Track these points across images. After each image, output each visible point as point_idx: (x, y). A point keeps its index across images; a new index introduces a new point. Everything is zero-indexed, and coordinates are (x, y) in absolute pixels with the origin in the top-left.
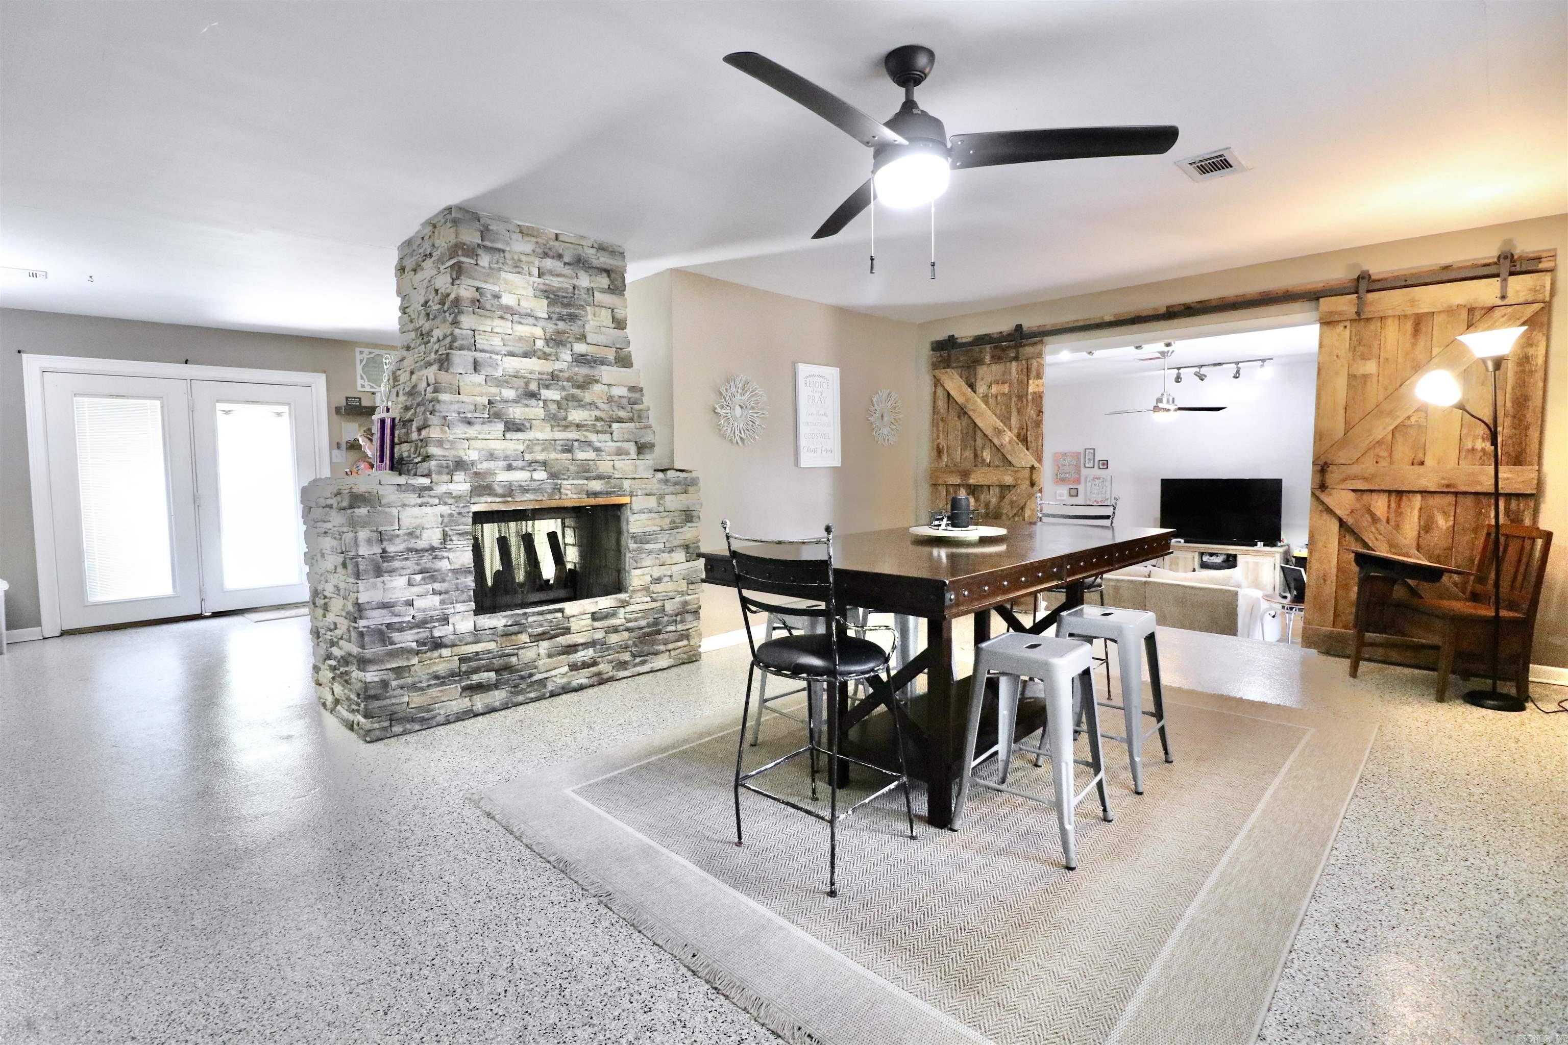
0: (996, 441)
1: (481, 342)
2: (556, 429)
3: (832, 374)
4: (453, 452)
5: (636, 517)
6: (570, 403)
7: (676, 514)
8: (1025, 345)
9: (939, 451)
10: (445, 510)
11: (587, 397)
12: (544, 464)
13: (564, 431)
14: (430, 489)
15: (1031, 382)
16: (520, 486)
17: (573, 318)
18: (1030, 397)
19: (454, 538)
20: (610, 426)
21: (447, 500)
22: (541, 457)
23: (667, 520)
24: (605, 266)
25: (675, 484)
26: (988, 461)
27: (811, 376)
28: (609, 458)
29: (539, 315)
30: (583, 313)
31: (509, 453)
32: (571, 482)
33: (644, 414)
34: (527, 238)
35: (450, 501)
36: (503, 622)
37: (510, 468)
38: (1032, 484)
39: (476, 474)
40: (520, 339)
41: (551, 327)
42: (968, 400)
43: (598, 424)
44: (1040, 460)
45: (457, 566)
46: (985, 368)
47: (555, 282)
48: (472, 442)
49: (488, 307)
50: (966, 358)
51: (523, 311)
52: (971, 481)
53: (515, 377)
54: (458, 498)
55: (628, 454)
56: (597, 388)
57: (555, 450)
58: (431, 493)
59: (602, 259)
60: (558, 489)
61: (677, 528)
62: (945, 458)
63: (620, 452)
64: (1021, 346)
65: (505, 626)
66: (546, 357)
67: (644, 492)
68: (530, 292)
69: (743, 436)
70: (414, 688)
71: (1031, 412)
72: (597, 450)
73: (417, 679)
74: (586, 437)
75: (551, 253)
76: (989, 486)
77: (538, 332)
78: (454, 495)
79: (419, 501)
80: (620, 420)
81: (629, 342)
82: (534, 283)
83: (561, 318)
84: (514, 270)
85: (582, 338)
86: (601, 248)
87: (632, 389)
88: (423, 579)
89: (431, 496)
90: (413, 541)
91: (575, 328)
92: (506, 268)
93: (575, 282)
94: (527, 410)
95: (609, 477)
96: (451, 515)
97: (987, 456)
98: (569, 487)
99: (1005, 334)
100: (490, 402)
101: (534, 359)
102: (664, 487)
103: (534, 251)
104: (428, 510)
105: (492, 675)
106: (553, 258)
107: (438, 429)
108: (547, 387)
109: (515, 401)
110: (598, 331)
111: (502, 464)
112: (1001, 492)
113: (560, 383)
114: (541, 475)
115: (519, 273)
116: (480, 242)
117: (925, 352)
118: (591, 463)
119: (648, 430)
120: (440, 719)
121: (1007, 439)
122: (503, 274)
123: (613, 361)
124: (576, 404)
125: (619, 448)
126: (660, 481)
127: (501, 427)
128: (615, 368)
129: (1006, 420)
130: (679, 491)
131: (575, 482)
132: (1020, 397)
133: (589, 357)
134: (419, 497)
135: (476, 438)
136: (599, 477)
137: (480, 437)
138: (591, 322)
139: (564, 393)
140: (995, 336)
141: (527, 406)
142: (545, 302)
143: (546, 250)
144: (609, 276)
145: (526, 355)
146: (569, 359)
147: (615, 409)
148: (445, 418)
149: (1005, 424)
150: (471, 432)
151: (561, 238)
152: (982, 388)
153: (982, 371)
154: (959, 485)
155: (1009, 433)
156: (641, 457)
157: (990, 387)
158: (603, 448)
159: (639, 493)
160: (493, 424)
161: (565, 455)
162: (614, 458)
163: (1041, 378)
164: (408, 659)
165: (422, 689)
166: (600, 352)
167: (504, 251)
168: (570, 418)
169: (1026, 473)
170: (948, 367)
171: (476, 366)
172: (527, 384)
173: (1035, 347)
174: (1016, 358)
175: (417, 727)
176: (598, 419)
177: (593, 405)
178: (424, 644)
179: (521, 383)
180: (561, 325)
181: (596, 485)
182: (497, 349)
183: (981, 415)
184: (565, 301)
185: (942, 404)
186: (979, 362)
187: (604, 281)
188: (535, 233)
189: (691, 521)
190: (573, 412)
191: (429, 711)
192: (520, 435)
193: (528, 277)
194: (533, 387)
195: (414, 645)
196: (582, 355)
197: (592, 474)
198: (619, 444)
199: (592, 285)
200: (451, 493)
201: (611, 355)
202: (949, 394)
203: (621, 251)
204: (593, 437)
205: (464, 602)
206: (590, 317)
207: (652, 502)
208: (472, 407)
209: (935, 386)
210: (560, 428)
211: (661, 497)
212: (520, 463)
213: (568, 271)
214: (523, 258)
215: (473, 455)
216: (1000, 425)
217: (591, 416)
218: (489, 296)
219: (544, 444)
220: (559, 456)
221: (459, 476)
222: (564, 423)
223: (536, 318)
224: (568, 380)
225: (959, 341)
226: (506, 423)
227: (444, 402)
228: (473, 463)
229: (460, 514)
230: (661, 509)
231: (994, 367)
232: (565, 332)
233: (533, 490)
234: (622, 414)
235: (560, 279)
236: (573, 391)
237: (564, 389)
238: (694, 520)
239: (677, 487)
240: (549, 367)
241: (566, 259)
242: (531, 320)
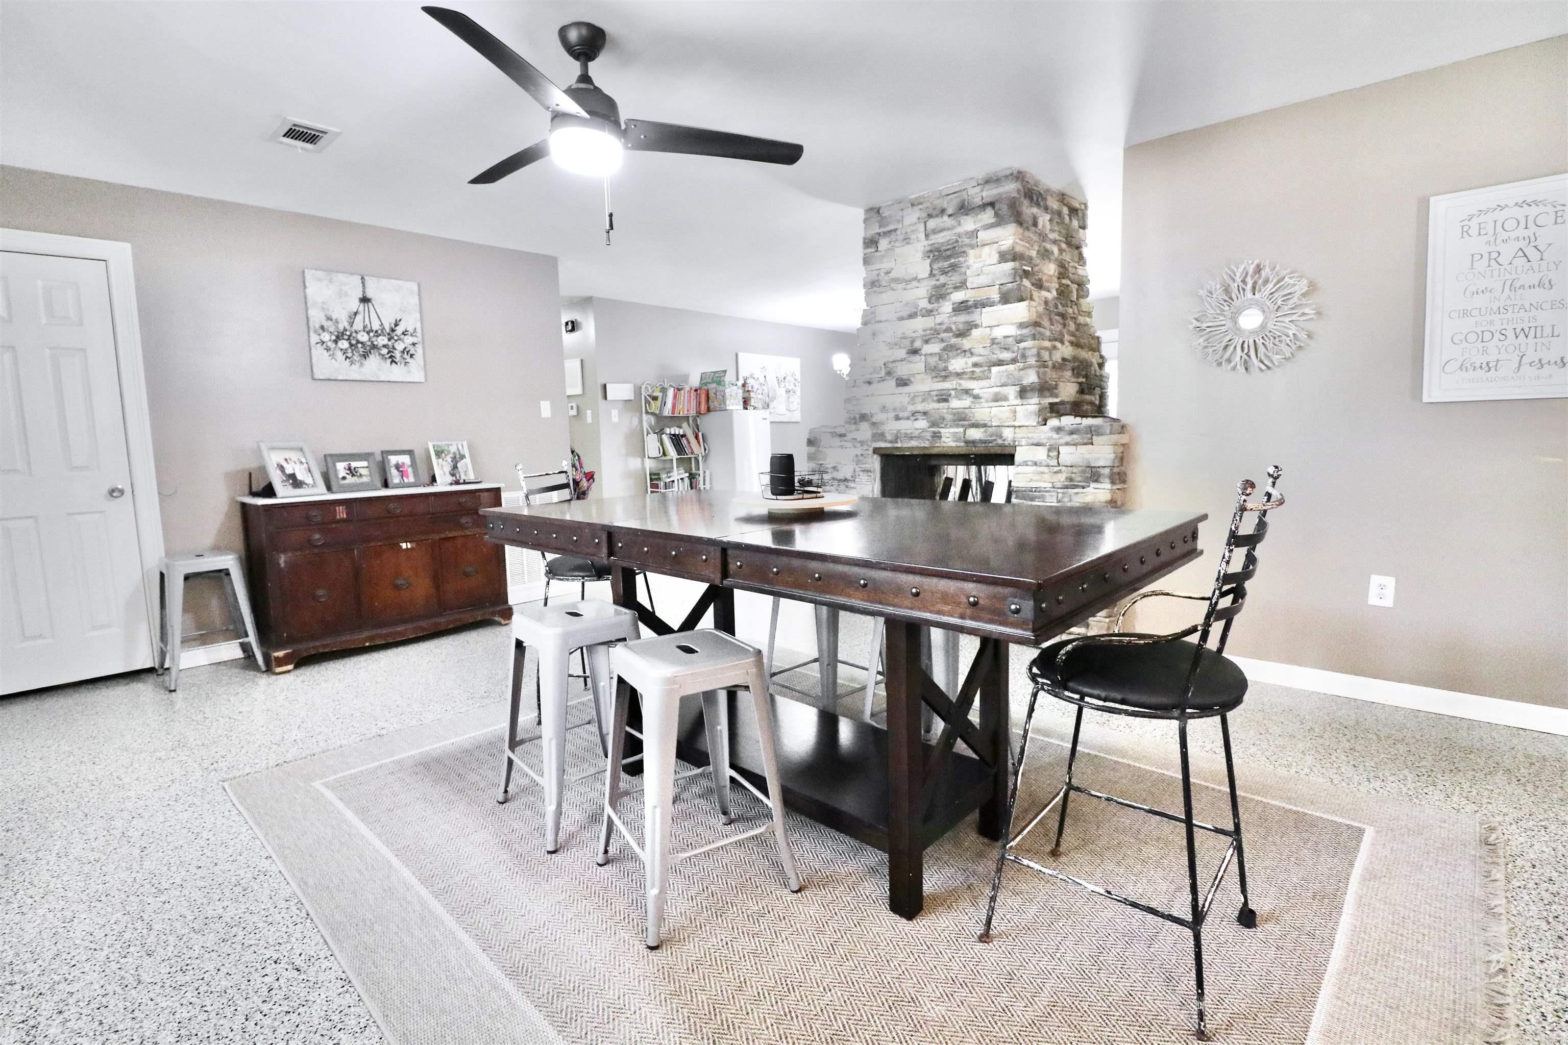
1: (878, 315)
2: (934, 380)
4: (859, 407)
6: (950, 354)
7: (1075, 470)
11: (966, 343)
12: (925, 413)
13: (944, 381)
14: (845, 435)
16: (906, 434)
17: (954, 267)
19: (860, 473)
20: (989, 371)
21: (856, 444)
22: (920, 407)
23: (1062, 477)
24: (990, 200)
25: (1072, 433)
27: (1486, 212)
28: (986, 405)
29: (923, 275)
30: (965, 259)
31: (897, 405)
32: (947, 430)
33: (1029, 353)
34: (916, 208)
37: (898, 418)
39: (874, 424)
40: (907, 303)
41: (933, 282)
43: (977, 370)
47: (941, 238)
48: (872, 398)
49: (884, 282)
51: (909, 277)
53: (903, 338)
54: (862, 443)
55: (1005, 399)
56: (975, 333)
57: (934, 401)
58: (847, 438)
59: (987, 193)
60: (937, 436)
61: (1076, 487)
63: (997, 398)
66: (929, 313)
67: (1031, 441)
68: (917, 258)
72: (977, 397)
74: (963, 385)
75: (935, 213)
77: (922, 292)
79: (840, 444)
80: (1000, 363)
82: (921, 247)
83: (944, 272)
84: (905, 243)
85: (962, 285)
86: (986, 182)
87: (1021, 325)
89: (845, 441)
90: (836, 473)
91: (955, 278)
92: (899, 244)
93: (958, 230)
94: (912, 365)
95: (988, 426)
96: (857, 456)
98: (948, 435)
100: (885, 364)
101: (920, 318)
102: (1055, 436)
103: (921, 218)
104: (845, 451)
106: (938, 215)
108: (929, 342)
109: (904, 359)
110: (980, 272)
111: (892, 415)
113: (940, 335)
114: (922, 424)
115: (909, 243)
118: (967, 411)
119: (1030, 370)
122: (897, 250)
123: (998, 300)
124: (955, 353)
125: (997, 394)
126: (1054, 429)
127: (893, 383)
128: (1000, 307)
131: (952, 430)
133: (969, 303)
135: (873, 395)
136: (976, 425)
137: (877, 393)
138: (973, 266)
139: (943, 345)
141: (912, 362)
142: (929, 261)
143: (931, 212)
144: (994, 208)
145: (912, 316)
146: (950, 309)
147: (997, 351)
150: (872, 390)
151: (944, 193)
156: (1025, 401)
158: (981, 395)
159: (1023, 443)
160: (887, 382)
161: (942, 404)
162: (992, 404)
166: (981, 295)
167: (895, 230)
168: (951, 368)
171: (876, 335)
172: (913, 342)
176: (975, 365)
177: (972, 351)
179: (907, 343)
180: (942, 279)
181: (975, 434)
182: (892, 316)
184: (947, 253)
187: (989, 216)
188: (921, 200)
189: (1096, 481)
190: (953, 361)
192: (906, 389)
193: (917, 244)
194: (918, 344)
196: (962, 303)
197: (969, 423)
198: (997, 389)
199: (976, 225)
200: (857, 439)
201: (994, 293)
204: (971, 385)
206: (972, 260)
207: (1041, 454)
208: (872, 370)
210: (938, 379)
211: (1054, 449)
212: (905, 414)
213: (950, 222)
214: (912, 228)
215: (873, 409)
217: (969, 363)
218: (884, 274)
219: (924, 395)
220: (936, 405)
221: (865, 426)
222: (943, 374)
223: (920, 280)
224: (948, 331)
226: (897, 380)
228: (872, 415)
229: (862, 455)
230: (1054, 463)
232: (945, 285)
234: (1006, 356)
235: (942, 234)
236: (954, 341)
237: (942, 340)
238: (1101, 480)
239: (1075, 436)
240: (929, 322)
241: (950, 211)
242: (915, 283)
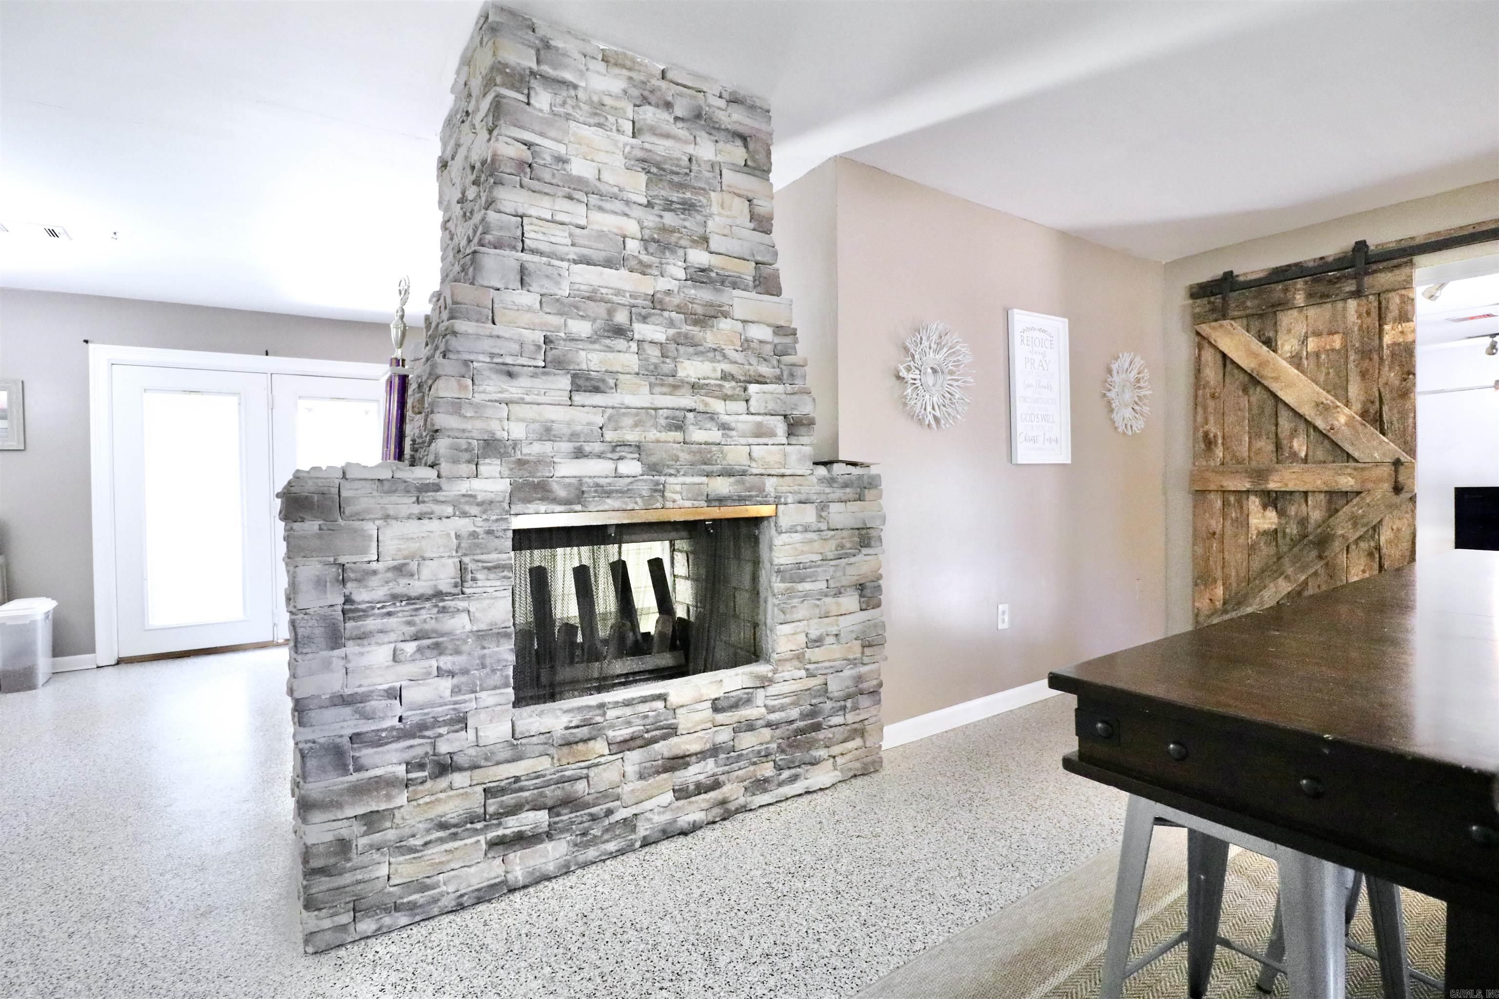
0: (1320, 424)
1: (534, 236)
2: (657, 389)
3: (1059, 326)
4: (479, 424)
5: (785, 537)
6: (682, 349)
7: (845, 533)
8: (1375, 272)
9: (1209, 442)
10: (464, 525)
11: (709, 338)
12: (638, 448)
13: (671, 393)
14: (437, 488)
15: (1387, 327)
16: (597, 485)
17: (688, 207)
18: (1386, 352)
19: (479, 576)
20: (745, 389)
21: (467, 508)
22: (632, 437)
23: (832, 544)
24: (741, 129)
25: (846, 485)
26: (1303, 454)
27: (1028, 329)
28: (743, 441)
29: (634, 197)
30: (704, 201)
31: (579, 428)
32: (681, 479)
33: (798, 371)
34: (616, 71)
35: (474, 510)
36: (565, 720)
37: (579, 454)
38: (1397, 489)
39: (521, 463)
40: (601, 235)
41: (651, 219)
42: (1263, 364)
43: (727, 385)
44: (1412, 451)
45: (483, 626)
46: (1295, 313)
47: (662, 148)
48: (514, 408)
49: (547, 176)
50: (1256, 302)
51: (603, 188)
52: (1272, 486)
53: (589, 298)
54: (487, 505)
55: (773, 434)
56: (724, 324)
57: (655, 426)
58: (440, 495)
59: (736, 117)
60: (659, 490)
61: (847, 556)
62: (1219, 452)
63: (760, 432)
64: (1367, 273)
65: (567, 728)
66: (643, 269)
67: (797, 497)
68: (619, 161)
69: (938, 414)
70: (401, 848)
71: (1391, 376)
72: (725, 427)
73: (407, 831)
74: (706, 404)
75: (653, 99)
76: (1306, 493)
77: (631, 227)
78: (479, 499)
79: (416, 509)
80: (760, 380)
81: (776, 254)
82: (625, 145)
83: (669, 206)
84: (592, 121)
85: (704, 241)
86: (735, 100)
87: (779, 330)
88: (419, 649)
89: (437, 502)
90: (403, 581)
91: (691, 223)
92: (577, 114)
93: (690, 149)
94: (610, 355)
95: (744, 473)
96: (474, 535)
97: (1300, 446)
98: (678, 488)
99: (1330, 259)
100: (547, 340)
101: (623, 272)
102: (828, 490)
103: (625, 92)
104: (434, 525)
105: (543, 816)
106: (657, 106)
107: (453, 382)
108: (644, 319)
109: (591, 340)
110: (727, 232)
111: (567, 447)
112: (1330, 502)
113: (666, 314)
114: (631, 467)
115: (599, 125)
116: (534, 66)
117: (1180, 299)
118: (714, 448)
119: (806, 397)
120: (448, 902)
121: (1343, 419)
122: (574, 126)
123: (751, 284)
124: (691, 350)
125: (759, 425)
126: (821, 480)
127: (564, 382)
128: (753, 295)
129: (1339, 390)
130: (851, 496)
131: (689, 480)
132: (1365, 354)
133: (713, 275)
134: (418, 502)
135: (520, 402)
136: (728, 473)
137: (528, 399)
138: (717, 218)
139: (672, 332)
140: (1311, 264)
141: (610, 349)
142: (643, 178)
143: (646, 93)
144: (746, 146)
145: (609, 263)
146: (682, 275)
147: (754, 361)
148: (467, 363)
149: (1336, 396)
150: (513, 389)
151: (669, 75)
152: (1288, 344)
153: (1287, 319)
154: (1248, 492)
155: (1346, 410)
156: (793, 440)
157: (1304, 341)
158: (733, 425)
159: (790, 500)
160: (550, 378)
161: (672, 433)
162: (751, 440)
163: (1409, 320)
164: (389, 797)
165: (412, 850)
166: (733, 267)
167: (575, 87)
168: (681, 374)
169: (1386, 471)
170: (1224, 317)
171: (523, 277)
172: (610, 313)
173: (1397, 272)
174: (1358, 294)
175: (403, 920)
176: (726, 376)
177: (717, 352)
178: (421, 766)
179: (601, 310)
180: (670, 219)
181: (722, 486)
182: (562, 250)
183: (1290, 385)
184: (676, 179)
185: (1212, 373)
186: (1284, 305)
187: (737, 153)
188: (628, 63)
189: (868, 546)
190: (687, 363)
191: (424, 888)
192: (597, 399)
193: (614, 134)
194: (621, 317)
195: (401, 770)
196: (703, 270)
197: (715, 468)
198: (758, 418)
199: (719, 158)
200: (474, 497)
201: (747, 271)
202: (1224, 356)
203: (766, 107)
204: (717, 406)
205: (495, 688)
206: (715, 209)
207: (809, 515)
208: (516, 347)
209: (1200, 348)
210: (664, 390)
211: (823, 507)
212: (597, 447)
213: (680, 130)
214: (608, 101)
215: (517, 431)
216: (1327, 398)
217: (715, 370)
218: (549, 159)
219: (637, 415)
220: (662, 435)
221: (491, 467)
222: (670, 380)
223: (627, 202)
224: (679, 310)
225: (1241, 279)
226: (575, 377)
227: (466, 335)
228: (515, 444)
229: (489, 532)
230: (823, 526)
231: (1312, 312)
232: (672, 231)
233: (617, 491)
234: (765, 370)
235: (668, 143)
236: (686, 328)
237: (671, 324)
238: (873, 543)
239: (848, 490)
240: (647, 285)
241: (679, 111)
242: (618, 206)
